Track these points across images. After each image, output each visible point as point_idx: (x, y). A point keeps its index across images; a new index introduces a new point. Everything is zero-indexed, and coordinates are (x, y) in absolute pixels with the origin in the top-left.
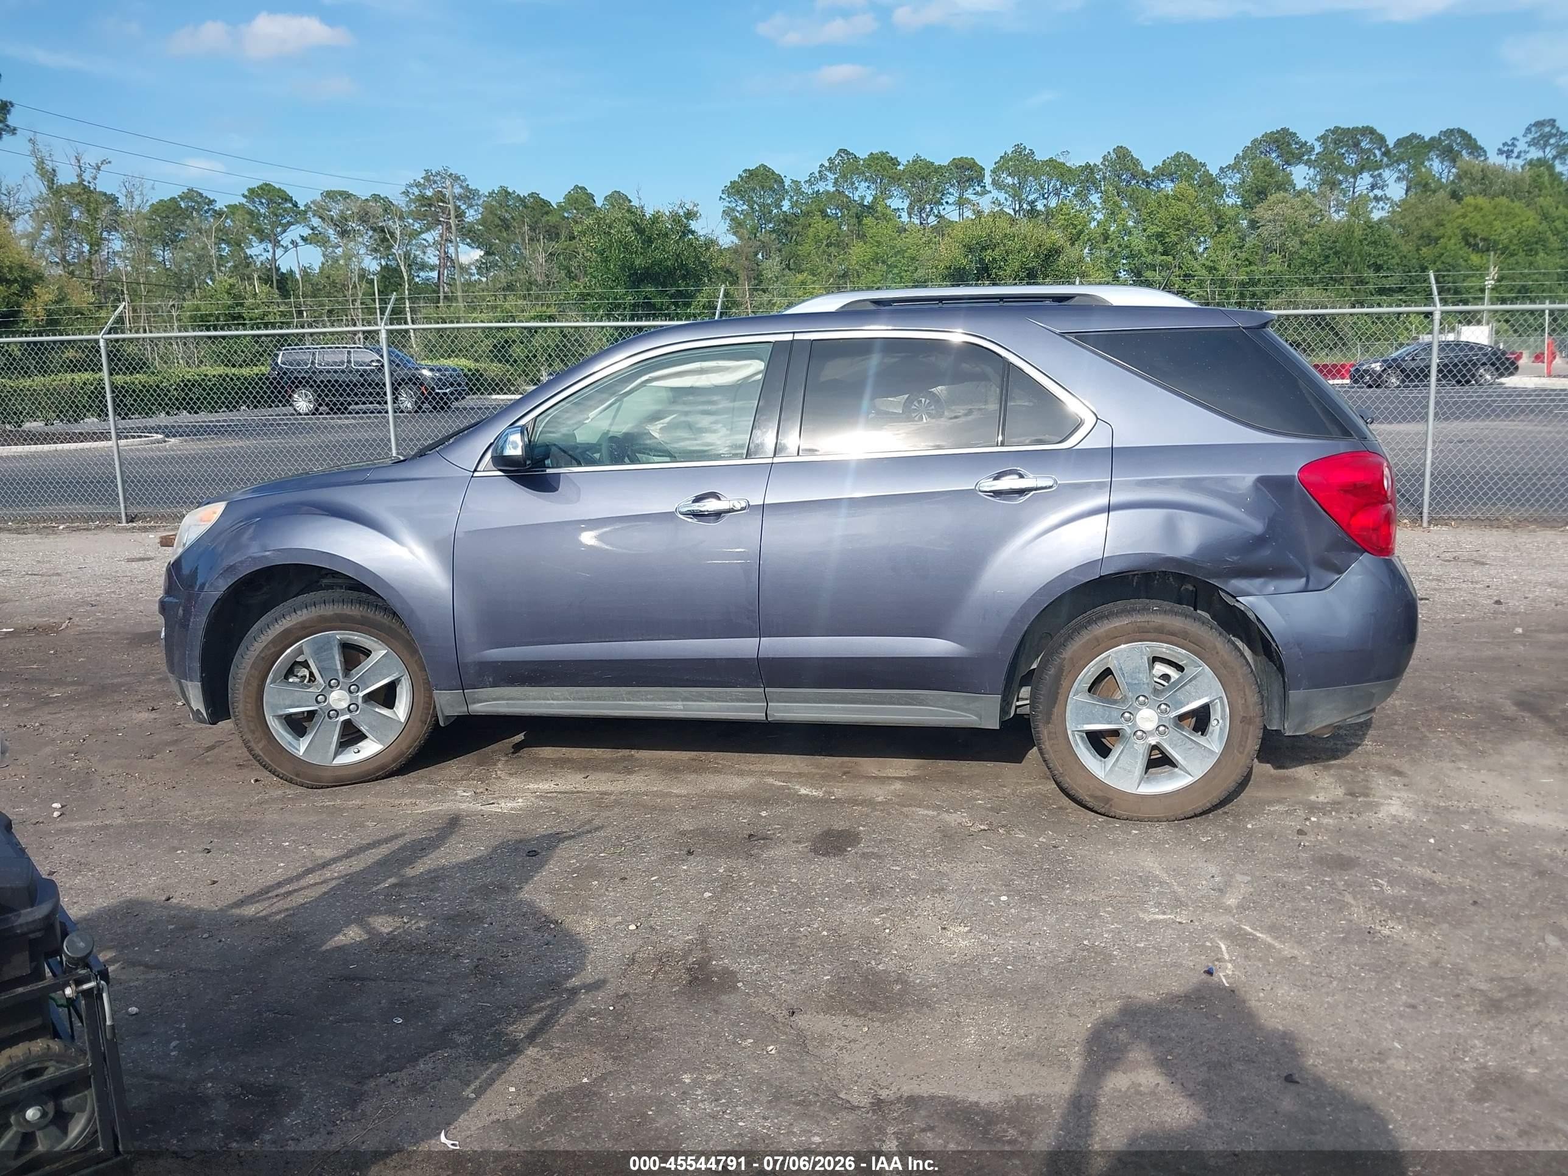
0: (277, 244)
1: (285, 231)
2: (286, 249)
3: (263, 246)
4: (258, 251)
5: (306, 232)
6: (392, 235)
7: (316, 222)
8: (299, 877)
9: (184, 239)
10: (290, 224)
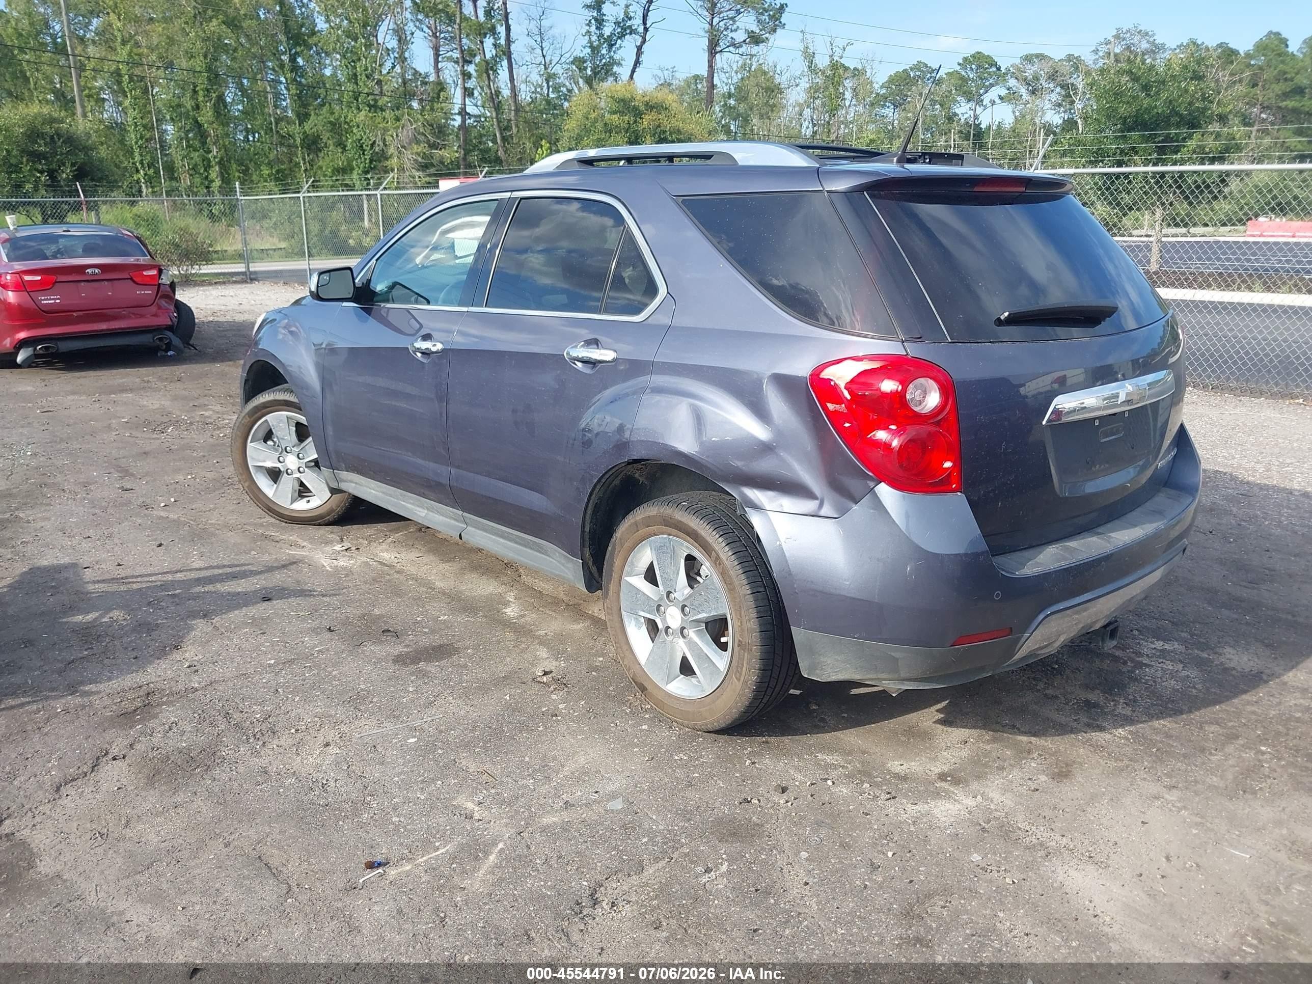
0: (980, 102)
1: (986, 92)
2: (985, 108)
3: (970, 105)
4: (963, 110)
5: (1003, 92)
6: (1075, 89)
7: (1012, 82)
8: (137, 577)
9: (909, 102)
10: (992, 85)
